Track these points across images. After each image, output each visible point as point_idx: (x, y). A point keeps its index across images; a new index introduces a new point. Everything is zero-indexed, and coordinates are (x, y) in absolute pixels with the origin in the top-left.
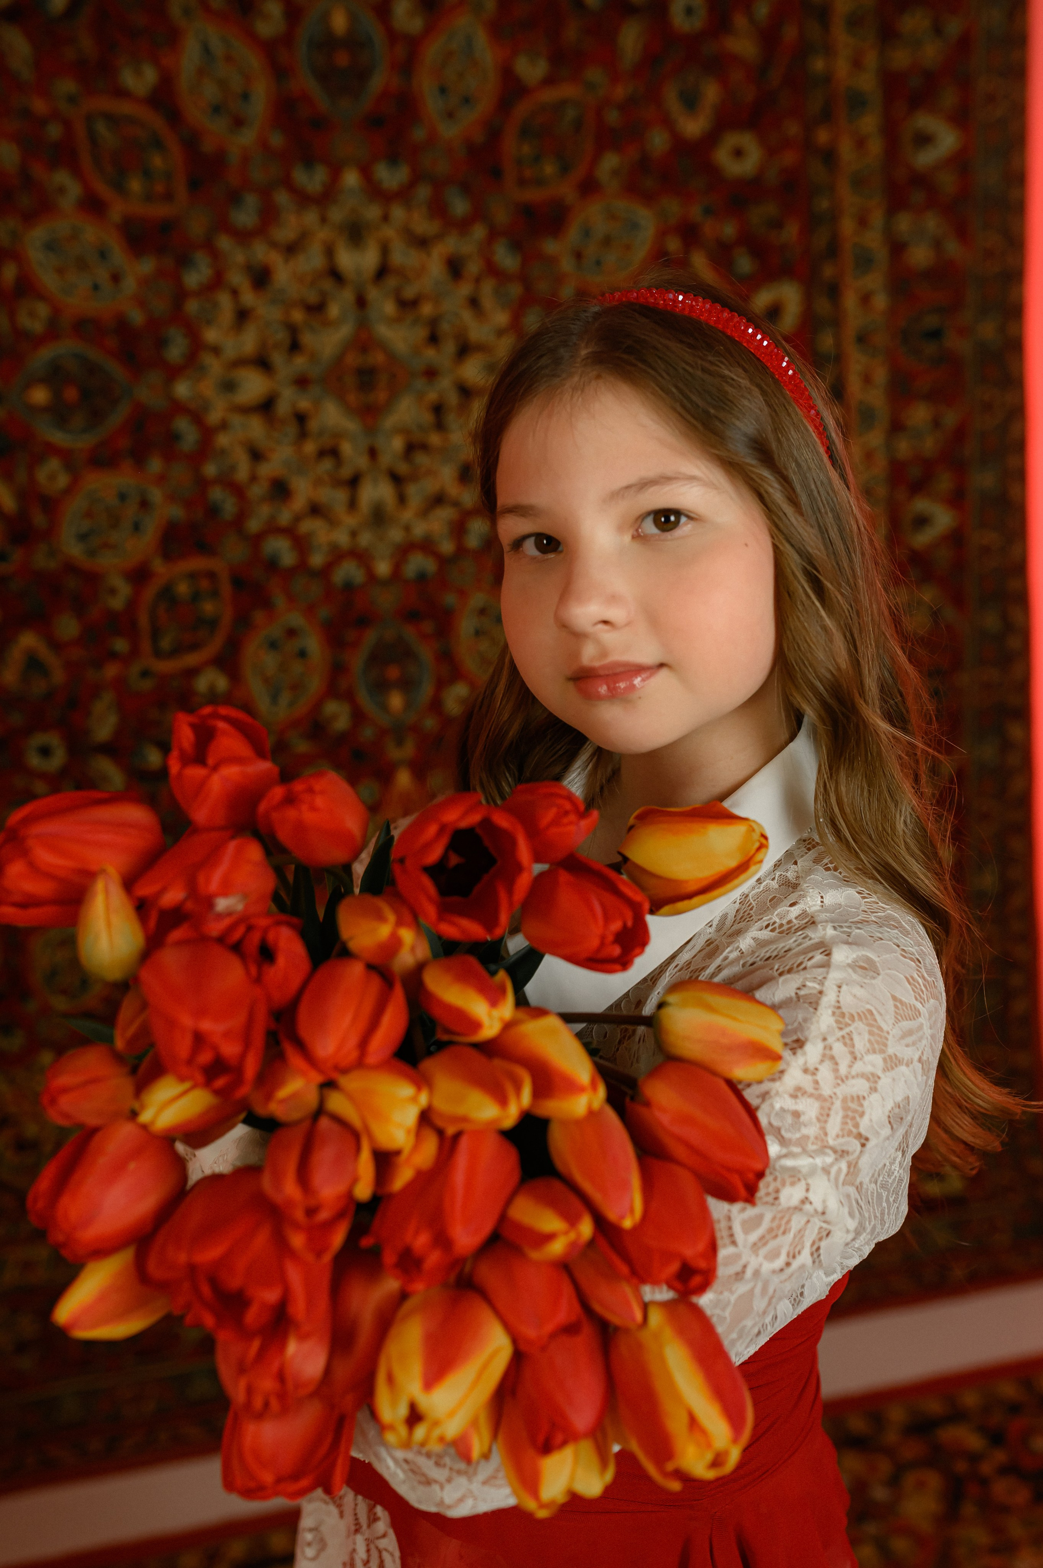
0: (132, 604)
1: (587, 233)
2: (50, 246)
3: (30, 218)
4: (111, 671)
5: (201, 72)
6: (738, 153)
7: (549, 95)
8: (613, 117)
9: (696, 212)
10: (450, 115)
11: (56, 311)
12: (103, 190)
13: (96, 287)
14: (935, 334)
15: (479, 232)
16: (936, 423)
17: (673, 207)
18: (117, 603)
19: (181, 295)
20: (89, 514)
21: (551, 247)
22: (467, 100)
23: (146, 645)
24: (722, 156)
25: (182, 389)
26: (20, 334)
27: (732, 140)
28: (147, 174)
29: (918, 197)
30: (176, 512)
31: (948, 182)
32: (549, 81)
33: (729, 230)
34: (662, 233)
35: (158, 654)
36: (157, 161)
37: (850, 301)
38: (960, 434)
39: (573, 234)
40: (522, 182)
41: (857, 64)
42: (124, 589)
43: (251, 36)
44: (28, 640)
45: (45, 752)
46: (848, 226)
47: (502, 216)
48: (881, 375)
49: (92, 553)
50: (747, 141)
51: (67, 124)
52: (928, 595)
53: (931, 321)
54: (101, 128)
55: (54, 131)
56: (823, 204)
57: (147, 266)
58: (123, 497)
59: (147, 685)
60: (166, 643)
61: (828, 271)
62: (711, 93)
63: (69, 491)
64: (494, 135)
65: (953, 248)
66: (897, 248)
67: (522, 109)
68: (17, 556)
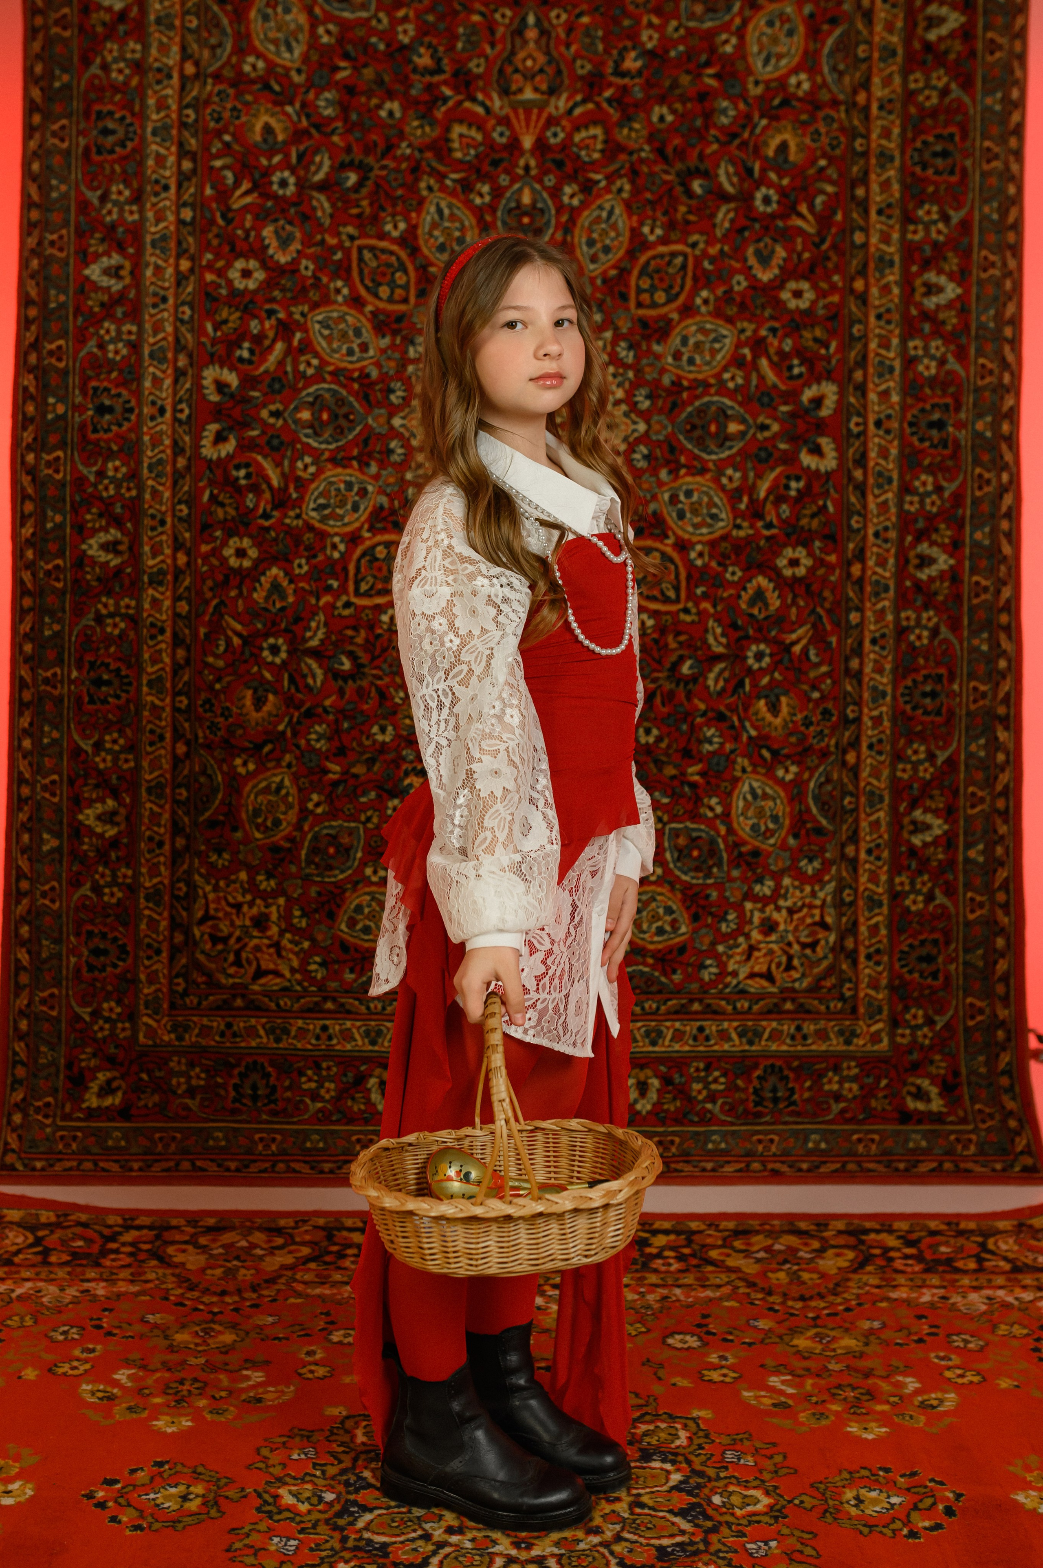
0: (345, 557)
1: (685, 341)
2: (324, 324)
3: (315, 306)
4: (326, 599)
5: (434, 225)
6: (798, 294)
7: (662, 249)
8: (706, 265)
9: (763, 332)
10: (594, 259)
11: (323, 363)
12: (363, 292)
13: (350, 352)
14: (940, 425)
15: (608, 335)
16: (939, 489)
17: (750, 327)
18: (336, 555)
19: (405, 361)
20: (325, 494)
21: (657, 348)
22: (607, 250)
23: (351, 587)
24: (785, 295)
25: (397, 422)
26: (297, 373)
27: (792, 285)
28: (393, 285)
29: (927, 328)
30: (384, 500)
31: (951, 319)
32: (664, 241)
33: (788, 345)
34: (739, 345)
35: (357, 593)
36: (400, 278)
37: (872, 396)
38: (958, 498)
39: (675, 341)
40: (639, 305)
41: (886, 239)
42: (342, 547)
43: (468, 204)
44: (274, 571)
45: (275, 650)
46: (873, 345)
47: (625, 327)
48: (894, 452)
49: (323, 519)
50: (805, 285)
51: (347, 252)
52: (929, 617)
53: (936, 416)
54: (367, 255)
55: (339, 256)
56: (856, 330)
57: (385, 342)
58: (349, 485)
59: (346, 612)
60: (364, 587)
61: (858, 375)
62: (781, 252)
63: (315, 476)
64: (624, 273)
65: (953, 364)
66: (909, 362)
67: (643, 259)
68: (276, 513)
